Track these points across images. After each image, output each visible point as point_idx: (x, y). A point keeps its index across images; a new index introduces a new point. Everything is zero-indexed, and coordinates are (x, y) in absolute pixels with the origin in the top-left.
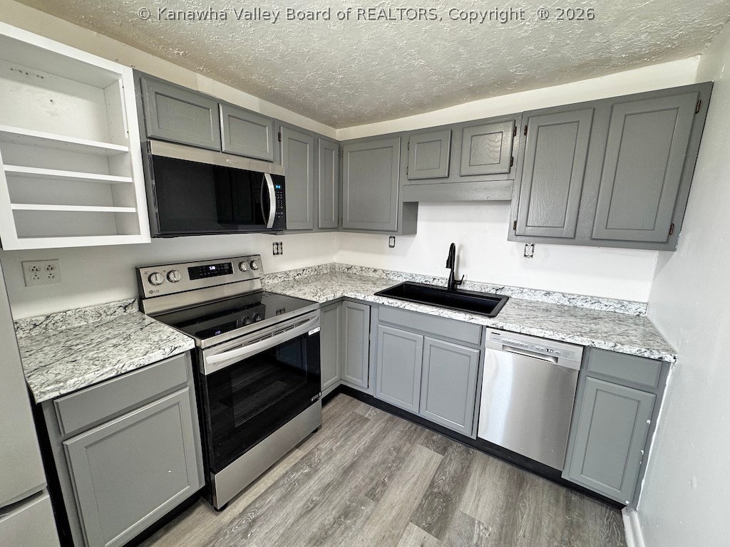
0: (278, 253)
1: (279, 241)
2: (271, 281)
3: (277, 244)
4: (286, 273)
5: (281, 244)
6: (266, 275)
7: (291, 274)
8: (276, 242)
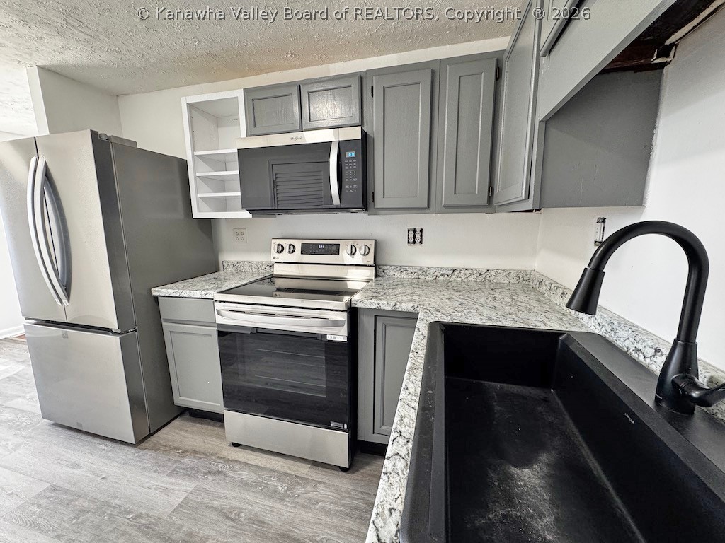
0: (414, 242)
1: (418, 228)
2: (397, 275)
3: (415, 231)
4: (421, 268)
5: (421, 231)
6: (391, 266)
7: (431, 271)
8: (413, 227)
